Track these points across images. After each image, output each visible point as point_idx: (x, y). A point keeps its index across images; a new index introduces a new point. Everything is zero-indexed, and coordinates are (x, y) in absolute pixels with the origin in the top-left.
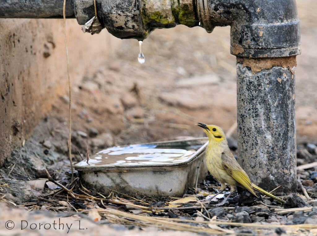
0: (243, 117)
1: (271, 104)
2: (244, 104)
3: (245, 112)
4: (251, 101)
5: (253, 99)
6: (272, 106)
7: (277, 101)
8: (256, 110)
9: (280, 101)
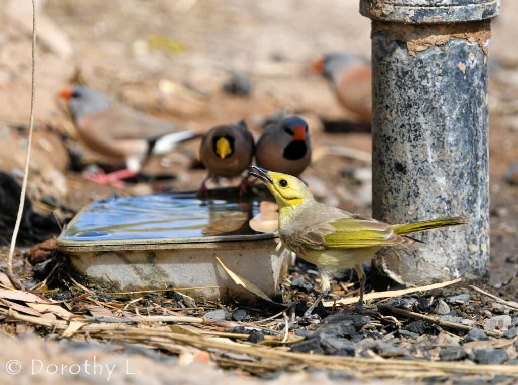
0: (388, 141)
1: (446, 115)
2: (391, 115)
3: (393, 131)
4: (406, 109)
5: (410, 106)
6: (448, 118)
7: (457, 109)
8: (416, 128)
9: (463, 108)
